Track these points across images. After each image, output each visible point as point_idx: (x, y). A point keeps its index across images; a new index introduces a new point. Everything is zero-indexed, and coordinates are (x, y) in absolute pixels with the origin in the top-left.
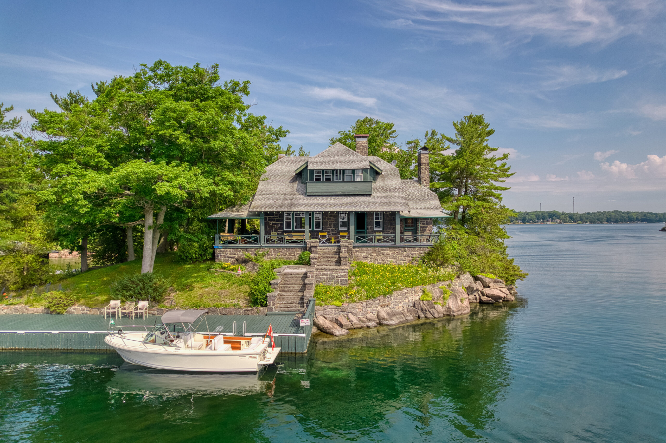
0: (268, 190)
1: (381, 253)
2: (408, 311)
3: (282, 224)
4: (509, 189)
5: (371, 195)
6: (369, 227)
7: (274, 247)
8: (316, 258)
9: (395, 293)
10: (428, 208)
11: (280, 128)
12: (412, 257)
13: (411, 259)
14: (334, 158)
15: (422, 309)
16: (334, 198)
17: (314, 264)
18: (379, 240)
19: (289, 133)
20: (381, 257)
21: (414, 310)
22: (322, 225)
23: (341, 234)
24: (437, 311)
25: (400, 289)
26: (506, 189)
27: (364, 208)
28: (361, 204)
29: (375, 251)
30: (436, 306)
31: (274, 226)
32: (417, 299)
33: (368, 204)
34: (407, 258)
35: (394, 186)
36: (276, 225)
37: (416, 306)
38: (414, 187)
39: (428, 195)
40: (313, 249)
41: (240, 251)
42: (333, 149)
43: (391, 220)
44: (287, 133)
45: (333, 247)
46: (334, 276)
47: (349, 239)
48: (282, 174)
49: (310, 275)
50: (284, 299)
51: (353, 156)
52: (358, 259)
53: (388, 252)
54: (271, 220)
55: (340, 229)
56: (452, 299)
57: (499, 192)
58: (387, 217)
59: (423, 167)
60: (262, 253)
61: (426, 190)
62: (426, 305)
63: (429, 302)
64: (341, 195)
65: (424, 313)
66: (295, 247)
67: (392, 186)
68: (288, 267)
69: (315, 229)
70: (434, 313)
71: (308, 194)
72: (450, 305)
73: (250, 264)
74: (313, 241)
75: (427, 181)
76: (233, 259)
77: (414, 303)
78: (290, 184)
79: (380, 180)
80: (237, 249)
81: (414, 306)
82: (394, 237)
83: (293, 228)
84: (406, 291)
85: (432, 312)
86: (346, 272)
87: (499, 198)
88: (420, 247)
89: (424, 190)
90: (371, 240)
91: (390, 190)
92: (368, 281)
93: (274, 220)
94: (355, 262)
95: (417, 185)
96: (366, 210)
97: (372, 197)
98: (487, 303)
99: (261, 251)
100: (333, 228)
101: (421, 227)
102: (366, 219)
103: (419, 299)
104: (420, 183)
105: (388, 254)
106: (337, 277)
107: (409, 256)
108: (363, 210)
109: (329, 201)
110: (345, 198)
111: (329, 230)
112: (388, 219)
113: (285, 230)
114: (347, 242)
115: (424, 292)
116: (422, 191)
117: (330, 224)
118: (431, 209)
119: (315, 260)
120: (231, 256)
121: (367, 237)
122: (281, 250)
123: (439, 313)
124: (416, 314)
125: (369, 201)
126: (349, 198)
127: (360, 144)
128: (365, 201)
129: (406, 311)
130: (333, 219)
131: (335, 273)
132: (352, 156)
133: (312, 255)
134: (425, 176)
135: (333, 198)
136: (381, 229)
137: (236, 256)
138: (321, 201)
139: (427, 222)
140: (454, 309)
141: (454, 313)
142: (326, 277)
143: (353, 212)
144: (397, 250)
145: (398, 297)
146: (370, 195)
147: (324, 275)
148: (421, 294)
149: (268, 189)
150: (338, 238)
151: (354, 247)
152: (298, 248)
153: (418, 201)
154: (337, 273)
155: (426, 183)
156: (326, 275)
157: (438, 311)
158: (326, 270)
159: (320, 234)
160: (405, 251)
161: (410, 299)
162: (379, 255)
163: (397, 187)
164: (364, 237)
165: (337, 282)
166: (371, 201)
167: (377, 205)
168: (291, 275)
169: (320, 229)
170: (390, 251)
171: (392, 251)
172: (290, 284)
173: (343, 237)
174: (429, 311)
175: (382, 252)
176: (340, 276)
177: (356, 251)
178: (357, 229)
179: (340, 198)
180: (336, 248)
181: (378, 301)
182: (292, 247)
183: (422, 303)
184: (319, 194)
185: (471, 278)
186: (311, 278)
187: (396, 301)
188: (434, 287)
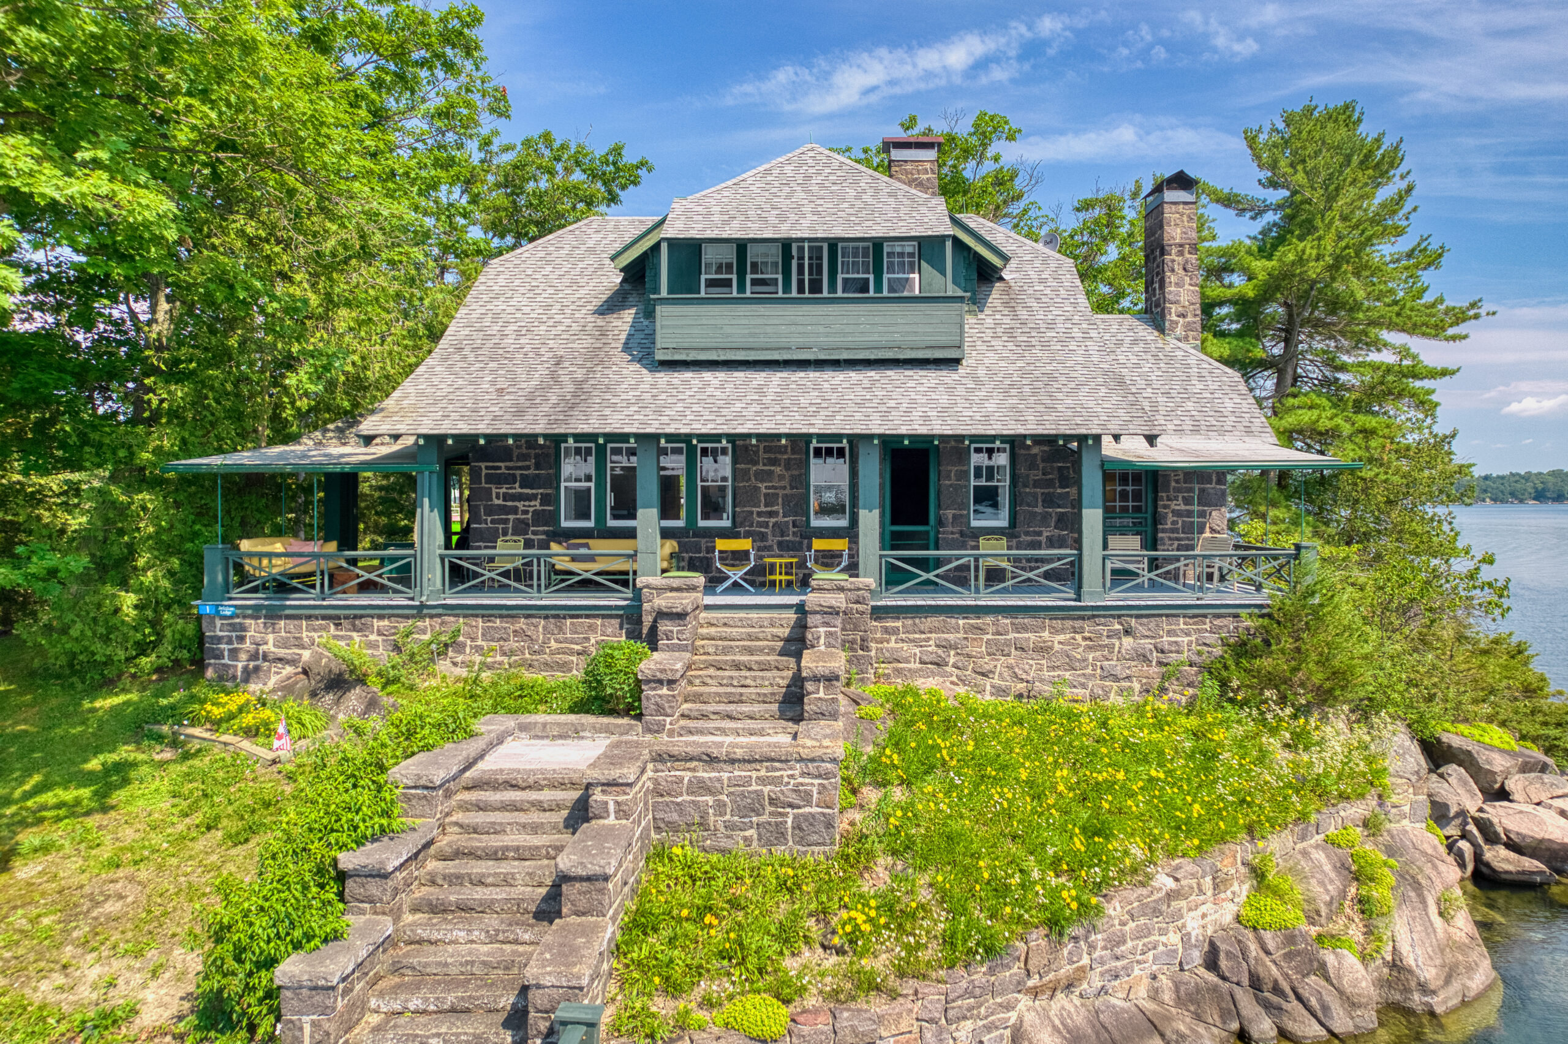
0: (490, 344)
1: (1007, 643)
2: (1179, 1001)
3: (551, 500)
4: (1453, 373)
5: (957, 361)
6: (949, 513)
7: (487, 612)
8: (671, 682)
9: (1114, 909)
10: (1210, 428)
11: (617, 151)
12: (1160, 664)
13: (1154, 670)
14: (788, 197)
15: (1256, 983)
16: (784, 374)
17: (660, 710)
18: (995, 576)
19: (649, 171)
20: (1011, 661)
21: (1215, 989)
22: (734, 506)
23: (818, 544)
24: (1341, 992)
25: (1138, 874)
26: (1444, 373)
27: (926, 418)
28: (913, 401)
29: (981, 630)
30: (1330, 959)
31: (515, 511)
32: (1228, 918)
33: (944, 399)
34: (1135, 668)
35: (1060, 327)
36: (520, 505)
37: (1223, 963)
38: (1135, 342)
39: (1201, 377)
40: (664, 626)
41: (325, 629)
42: (788, 169)
43: (1050, 483)
44: (642, 172)
45: (775, 614)
46: (759, 794)
47: (853, 569)
48: (566, 281)
49: (610, 800)
50: (421, 978)
51: (877, 190)
52: (898, 672)
53: (1046, 634)
54: (499, 480)
55: (816, 522)
56: (1406, 911)
57: (1427, 384)
58: (1033, 466)
59: (1173, 258)
60: (427, 637)
61: (1187, 354)
62: (1278, 955)
63: (1290, 938)
64: (820, 364)
65: (1267, 1006)
66: (591, 612)
67: (1052, 325)
68: (523, 728)
69: (702, 523)
70: (1325, 1008)
71: (660, 356)
72: (1405, 949)
73: (354, 698)
74: (675, 583)
75: (1189, 319)
76: (289, 670)
77: (1212, 944)
78: (590, 318)
79: (997, 303)
80: (309, 617)
81: (1212, 962)
82: (1072, 563)
83: (601, 518)
84: (1170, 884)
85: (1313, 1002)
86: (827, 775)
87: (1426, 405)
88: (1197, 613)
89: (1179, 353)
90: (960, 578)
91: (1045, 346)
92: (955, 826)
93: (510, 480)
94: (885, 688)
95: (1147, 333)
96: (939, 427)
97: (961, 370)
98: (1519, 885)
99: (426, 632)
100: (780, 518)
101: (1177, 513)
102: (933, 477)
103: (1238, 919)
104: (1160, 328)
105: (1043, 650)
106: (772, 801)
107: (1144, 658)
108: (923, 430)
109: (760, 390)
110: (838, 378)
111: (766, 525)
112: (1036, 475)
113: (565, 524)
114: (841, 589)
115: (1258, 874)
116: (1172, 358)
117: (770, 500)
118: (1222, 432)
119: (665, 691)
120: (282, 652)
121: (938, 562)
122: (522, 623)
123: (1354, 1005)
124: (1225, 1015)
125: (950, 390)
126: (854, 375)
127: (907, 172)
128: (933, 389)
129: (1167, 997)
130: (781, 477)
131: (761, 780)
132: (870, 192)
133: (651, 663)
134: (1184, 299)
135: (777, 378)
136: (1002, 522)
137: (306, 655)
138: (722, 387)
139: (1202, 491)
140: (1429, 973)
141: (1434, 1000)
142: (709, 799)
143: (871, 437)
144: (1087, 626)
145: (1132, 925)
146: (954, 363)
147: (703, 787)
148: (1246, 887)
149: (488, 337)
150: (802, 564)
151: (879, 613)
152: (604, 613)
153: (1161, 399)
154: (776, 781)
155: (1188, 327)
156: (709, 791)
157: (1349, 990)
158: (711, 760)
159: (721, 544)
160: (1127, 632)
161: (1193, 924)
162: (998, 650)
163: (1076, 333)
164: (923, 564)
165: (775, 834)
166: (960, 390)
167: (991, 406)
168: (514, 786)
169: (726, 523)
170: (1055, 631)
171: (1062, 631)
172: (496, 855)
173: (828, 559)
174: (1299, 998)
175: (1011, 636)
176: (793, 798)
177: (886, 630)
178: (894, 522)
179: (813, 374)
180: (791, 616)
181: (1017, 969)
182: (575, 612)
183: (1253, 948)
184: (713, 356)
185: (1415, 749)
186: (611, 820)
187: (1118, 951)
188: (1303, 838)
